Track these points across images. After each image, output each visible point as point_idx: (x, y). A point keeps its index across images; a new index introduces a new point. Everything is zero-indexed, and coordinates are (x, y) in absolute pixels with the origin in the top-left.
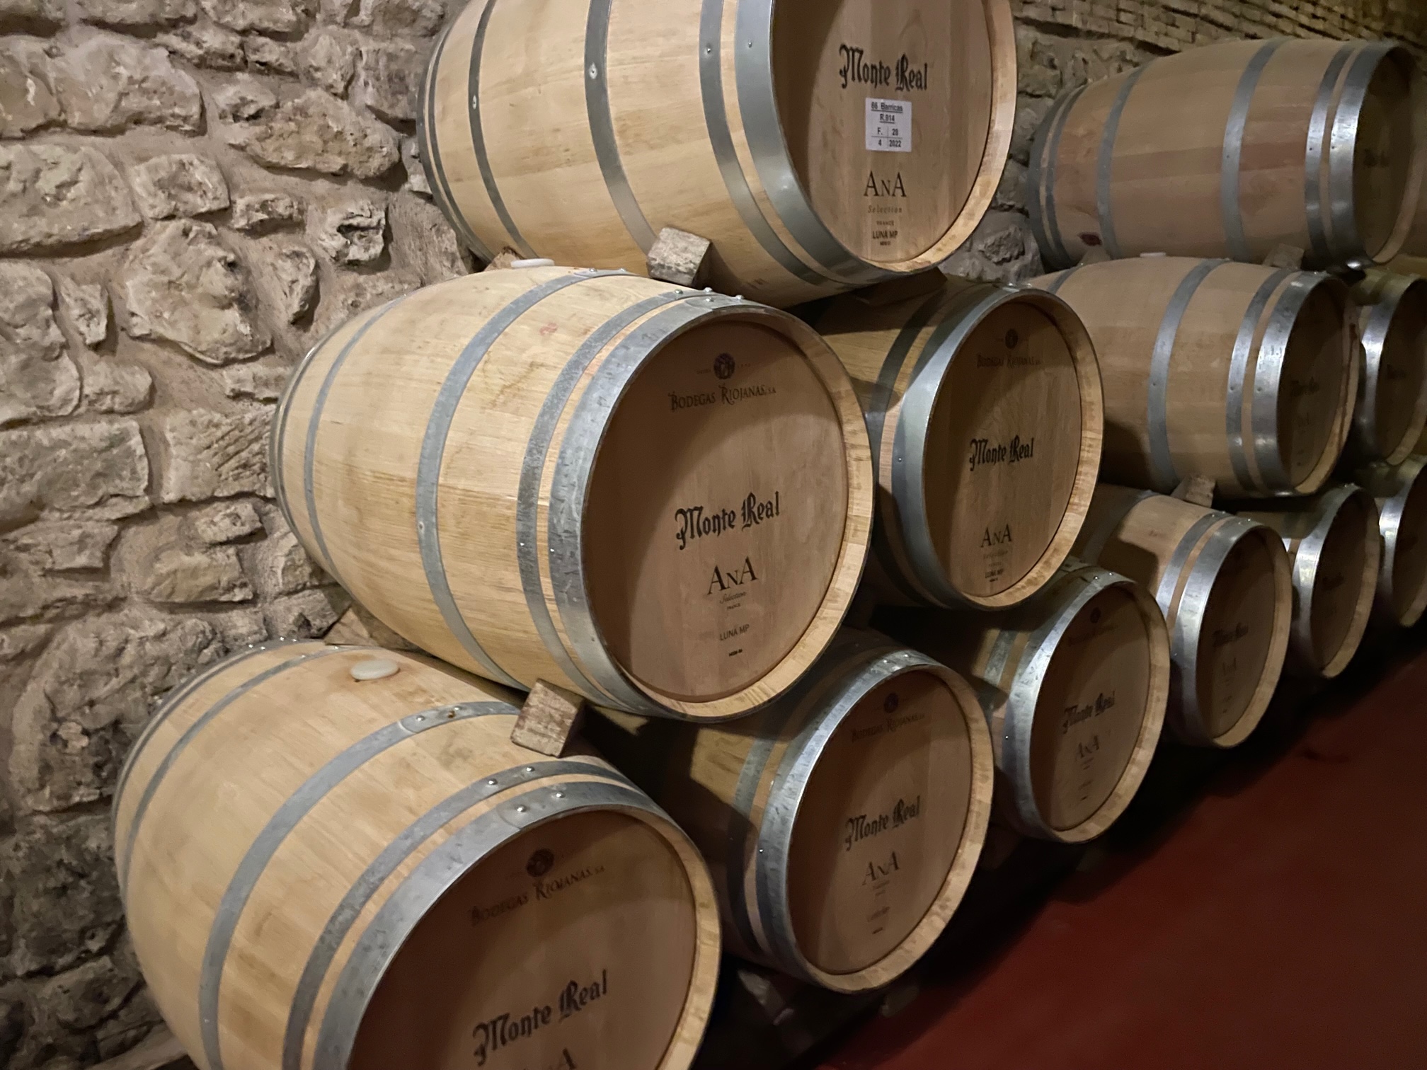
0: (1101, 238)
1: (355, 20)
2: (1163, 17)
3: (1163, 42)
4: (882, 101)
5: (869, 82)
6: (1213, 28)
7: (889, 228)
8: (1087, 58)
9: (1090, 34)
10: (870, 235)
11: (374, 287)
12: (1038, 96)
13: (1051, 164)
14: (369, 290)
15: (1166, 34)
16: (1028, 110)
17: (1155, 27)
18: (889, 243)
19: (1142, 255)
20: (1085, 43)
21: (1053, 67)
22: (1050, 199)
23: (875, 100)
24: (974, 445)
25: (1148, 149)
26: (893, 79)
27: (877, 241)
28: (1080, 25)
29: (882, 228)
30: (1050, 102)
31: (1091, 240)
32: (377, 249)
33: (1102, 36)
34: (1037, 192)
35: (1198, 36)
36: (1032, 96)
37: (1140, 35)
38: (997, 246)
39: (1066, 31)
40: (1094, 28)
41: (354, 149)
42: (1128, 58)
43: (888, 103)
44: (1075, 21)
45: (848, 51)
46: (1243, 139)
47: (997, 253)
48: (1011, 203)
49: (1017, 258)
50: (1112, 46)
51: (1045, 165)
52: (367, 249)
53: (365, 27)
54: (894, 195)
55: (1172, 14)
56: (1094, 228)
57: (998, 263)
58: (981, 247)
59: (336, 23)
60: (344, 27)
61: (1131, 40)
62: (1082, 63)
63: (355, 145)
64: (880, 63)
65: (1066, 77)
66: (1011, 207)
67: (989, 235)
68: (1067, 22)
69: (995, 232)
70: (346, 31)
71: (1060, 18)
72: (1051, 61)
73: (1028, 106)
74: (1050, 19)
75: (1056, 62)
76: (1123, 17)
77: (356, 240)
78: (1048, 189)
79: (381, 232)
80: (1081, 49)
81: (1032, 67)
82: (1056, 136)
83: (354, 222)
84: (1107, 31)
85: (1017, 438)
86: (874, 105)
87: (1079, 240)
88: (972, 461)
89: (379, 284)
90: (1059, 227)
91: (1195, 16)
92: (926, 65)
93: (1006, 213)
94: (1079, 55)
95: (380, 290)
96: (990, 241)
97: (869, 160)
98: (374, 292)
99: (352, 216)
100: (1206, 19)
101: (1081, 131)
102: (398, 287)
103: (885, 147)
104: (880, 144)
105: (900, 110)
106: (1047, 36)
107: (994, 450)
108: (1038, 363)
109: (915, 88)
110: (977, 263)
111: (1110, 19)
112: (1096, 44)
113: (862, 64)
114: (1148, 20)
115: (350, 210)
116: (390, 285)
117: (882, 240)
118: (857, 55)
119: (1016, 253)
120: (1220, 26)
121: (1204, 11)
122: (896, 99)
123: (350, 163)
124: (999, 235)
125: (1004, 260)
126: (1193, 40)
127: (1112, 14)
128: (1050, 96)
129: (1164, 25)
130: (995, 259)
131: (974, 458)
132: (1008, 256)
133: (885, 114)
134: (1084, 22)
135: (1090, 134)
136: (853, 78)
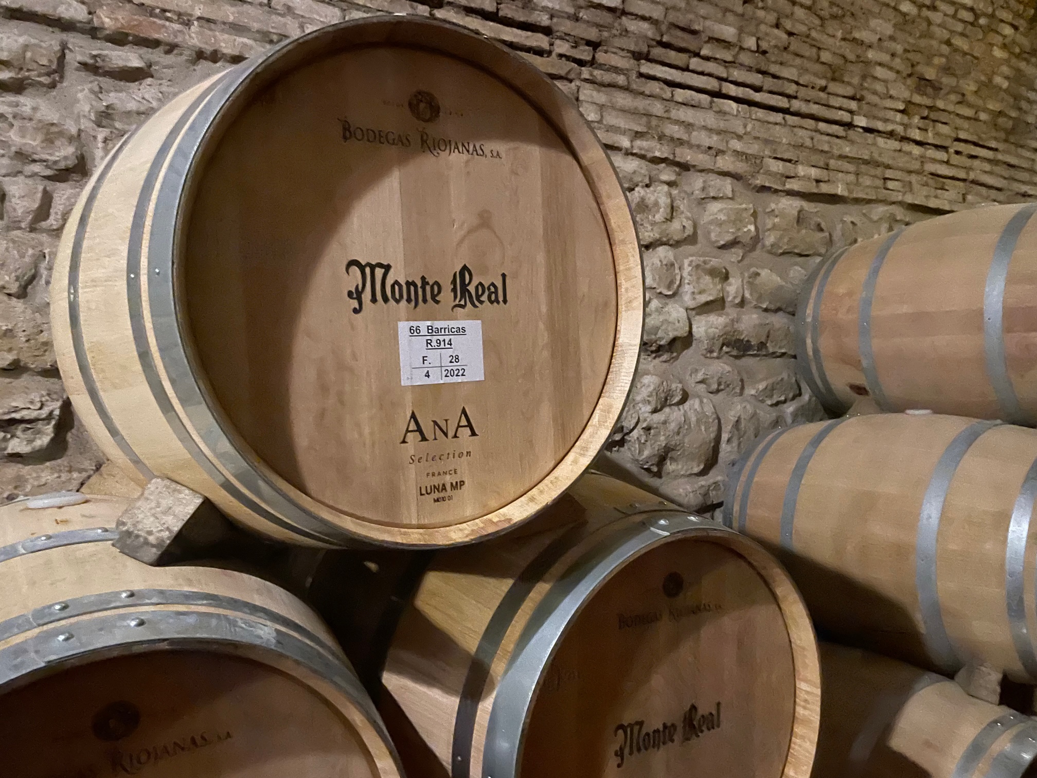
0: (868, 388)
1: (44, 224)
2: (931, 182)
3: (933, 203)
4: (429, 323)
5: (404, 303)
6: (984, 190)
7: (448, 479)
8: (855, 221)
9: (857, 201)
10: (414, 492)
11: (38, 477)
12: (807, 256)
13: (815, 318)
14: (31, 481)
15: (936, 197)
16: (796, 268)
17: (925, 191)
18: (450, 498)
19: (908, 411)
20: (854, 208)
21: (821, 230)
22: (816, 351)
23: (415, 324)
24: (621, 732)
25: (905, 309)
26: (446, 296)
27: (430, 498)
28: (846, 194)
29: (436, 481)
30: (818, 260)
31: (860, 390)
32: (43, 441)
33: (869, 201)
34: (804, 343)
35: (969, 197)
36: (800, 255)
37: (909, 199)
38: (770, 391)
39: (833, 199)
40: (861, 195)
41: (27, 345)
42: (898, 218)
43: (438, 324)
44: (840, 190)
45: (362, 268)
46: (1004, 302)
47: (771, 396)
48: (783, 351)
49: (793, 398)
50: (880, 210)
51: (809, 320)
52: (30, 441)
53: (54, 230)
54: (455, 436)
55: (941, 179)
56: (861, 381)
57: (772, 405)
58: (753, 392)
59: (20, 228)
60: (31, 231)
61: (901, 203)
62: (851, 226)
63: (28, 341)
64: (423, 278)
65: (835, 238)
66: (783, 354)
67: (762, 380)
68: (832, 192)
69: (767, 379)
70: (33, 235)
71: (825, 188)
72: (819, 226)
73: (796, 264)
74: (815, 191)
75: (823, 225)
76: (890, 185)
77: (19, 433)
78: (814, 342)
79: (53, 422)
80: (851, 214)
81: (798, 232)
82: (820, 293)
83: (17, 416)
84: (874, 198)
85: (694, 708)
86: (414, 331)
87: (848, 389)
88: (620, 754)
89: (43, 475)
90: (828, 378)
91: (964, 180)
92: (504, 276)
93: (779, 359)
94: (848, 219)
95: (43, 481)
96: (761, 386)
97: (409, 398)
98: (36, 483)
99: (16, 410)
100: (974, 182)
101: (841, 290)
102: (64, 476)
103: (437, 378)
104: (428, 375)
105: (461, 331)
106: (812, 205)
107: (657, 731)
108: (719, 607)
109: (487, 303)
110: (748, 407)
111: (877, 188)
112: (865, 209)
113: (389, 282)
114: (916, 186)
115: (14, 404)
116: (56, 475)
117: (436, 495)
118: (379, 272)
119: (791, 395)
120: (990, 187)
121: (972, 176)
122: (455, 319)
123: (21, 358)
124: (770, 381)
125: (777, 404)
126: (964, 200)
127: (879, 183)
128: (820, 255)
129: (933, 190)
130: (769, 402)
131: (621, 749)
132: (783, 398)
133: (434, 339)
134: (850, 191)
135: (850, 294)
136: (374, 300)
